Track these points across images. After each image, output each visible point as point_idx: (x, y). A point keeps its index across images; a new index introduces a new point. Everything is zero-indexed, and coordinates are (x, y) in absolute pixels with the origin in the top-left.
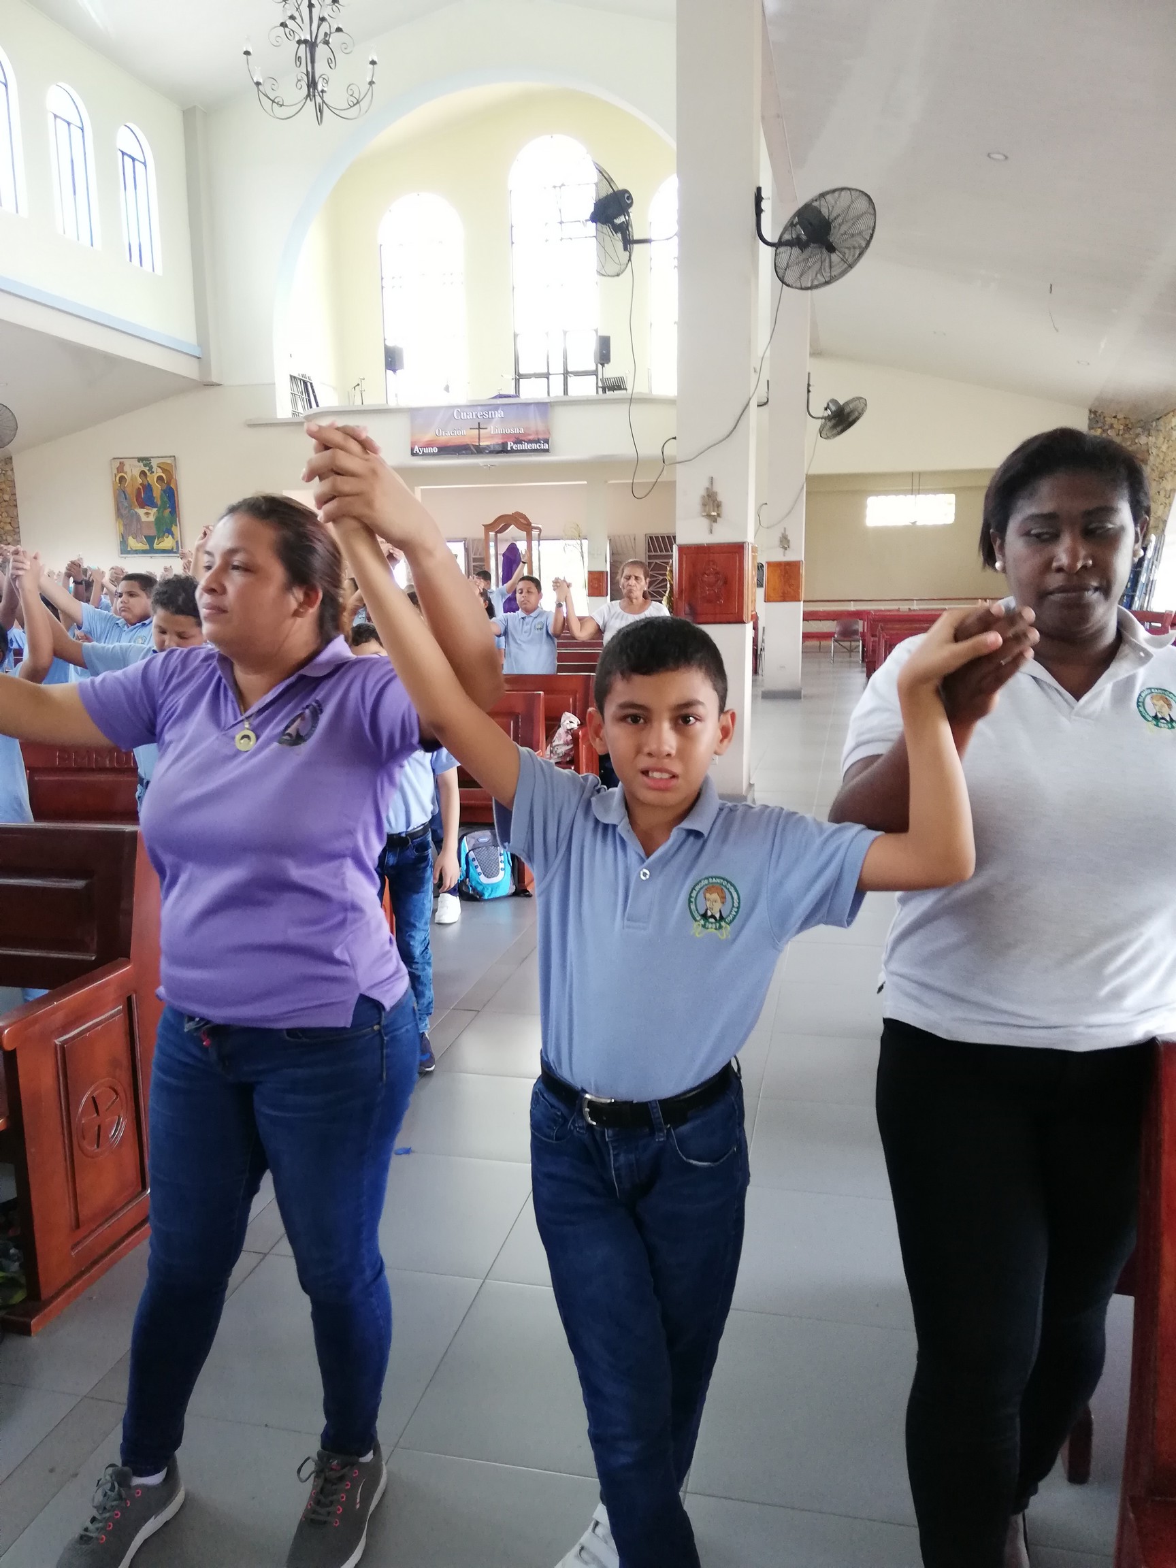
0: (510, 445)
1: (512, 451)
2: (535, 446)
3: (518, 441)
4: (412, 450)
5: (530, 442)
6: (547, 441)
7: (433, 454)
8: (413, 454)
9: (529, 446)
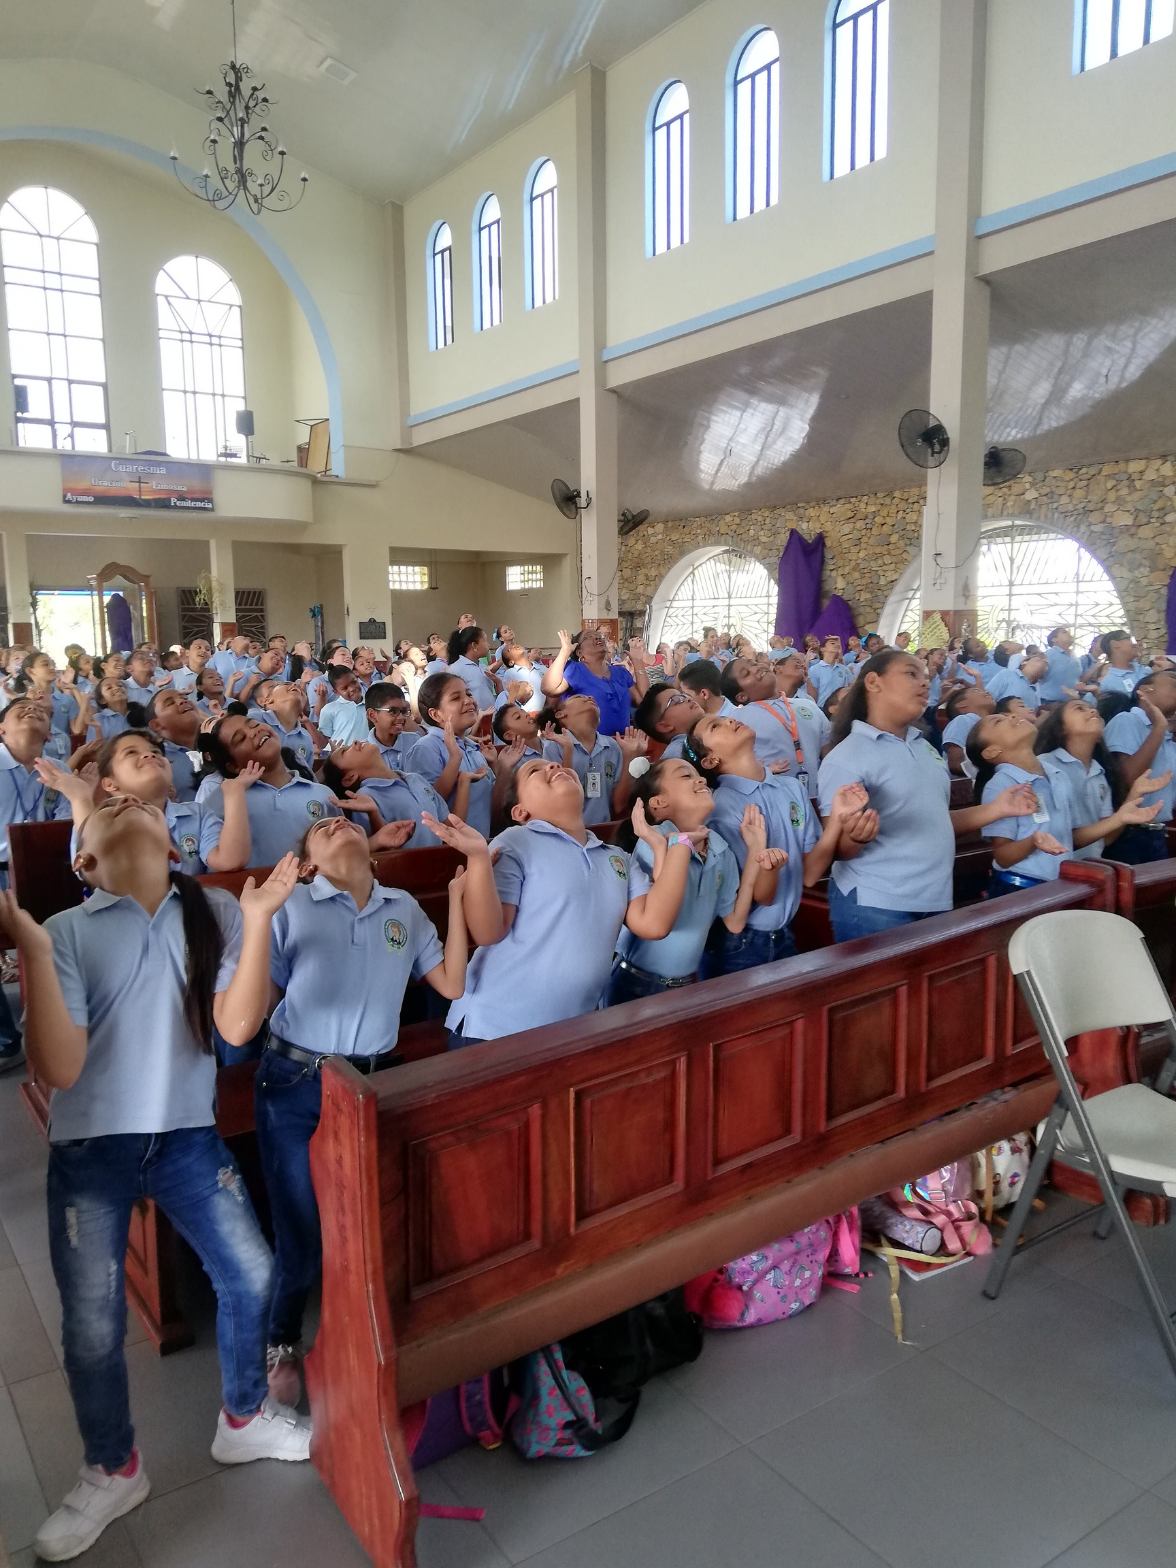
0: (173, 501)
1: (176, 507)
2: (199, 504)
3: (182, 498)
4: (65, 496)
5: (193, 500)
6: (211, 501)
7: (88, 503)
8: (66, 502)
9: (193, 505)
